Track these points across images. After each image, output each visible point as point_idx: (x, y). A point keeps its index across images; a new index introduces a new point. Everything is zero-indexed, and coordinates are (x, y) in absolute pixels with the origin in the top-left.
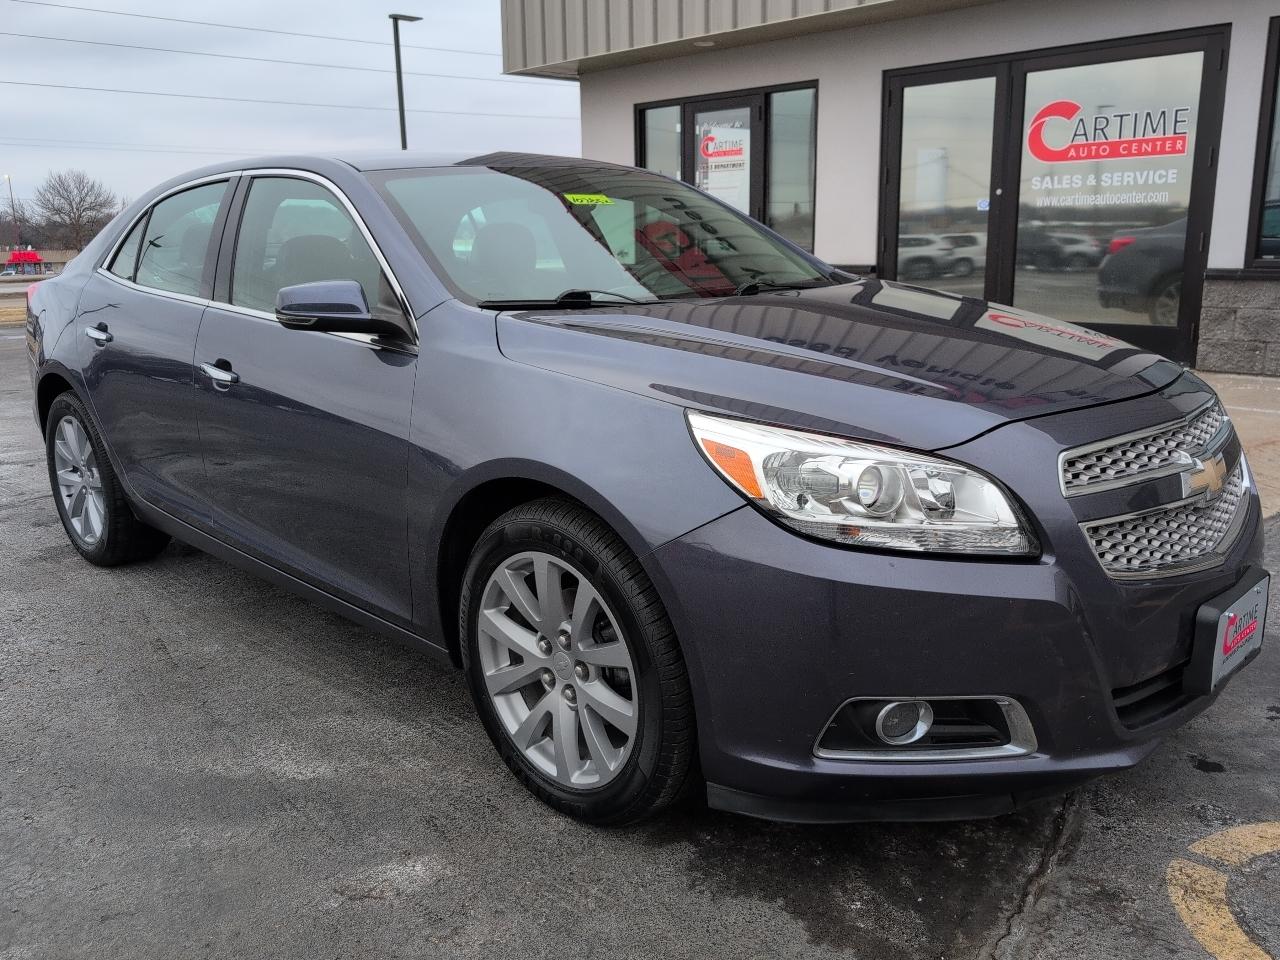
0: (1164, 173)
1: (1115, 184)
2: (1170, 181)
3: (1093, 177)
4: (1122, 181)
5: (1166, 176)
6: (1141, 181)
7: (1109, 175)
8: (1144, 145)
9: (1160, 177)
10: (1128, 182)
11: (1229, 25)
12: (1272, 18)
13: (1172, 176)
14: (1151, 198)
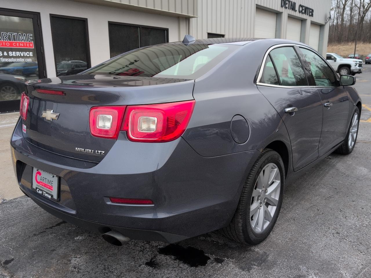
0: (29, 53)
1: (14, 55)
2: (31, 55)
3: (6, 53)
4: (16, 54)
5: (29, 54)
6: (22, 55)
7: (11, 52)
8: (21, 44)
9: (28, 54)
10: (18, 55)
11: (39, 13)
12: (50, 14)
13: (31, 54)
14: (26, 60)
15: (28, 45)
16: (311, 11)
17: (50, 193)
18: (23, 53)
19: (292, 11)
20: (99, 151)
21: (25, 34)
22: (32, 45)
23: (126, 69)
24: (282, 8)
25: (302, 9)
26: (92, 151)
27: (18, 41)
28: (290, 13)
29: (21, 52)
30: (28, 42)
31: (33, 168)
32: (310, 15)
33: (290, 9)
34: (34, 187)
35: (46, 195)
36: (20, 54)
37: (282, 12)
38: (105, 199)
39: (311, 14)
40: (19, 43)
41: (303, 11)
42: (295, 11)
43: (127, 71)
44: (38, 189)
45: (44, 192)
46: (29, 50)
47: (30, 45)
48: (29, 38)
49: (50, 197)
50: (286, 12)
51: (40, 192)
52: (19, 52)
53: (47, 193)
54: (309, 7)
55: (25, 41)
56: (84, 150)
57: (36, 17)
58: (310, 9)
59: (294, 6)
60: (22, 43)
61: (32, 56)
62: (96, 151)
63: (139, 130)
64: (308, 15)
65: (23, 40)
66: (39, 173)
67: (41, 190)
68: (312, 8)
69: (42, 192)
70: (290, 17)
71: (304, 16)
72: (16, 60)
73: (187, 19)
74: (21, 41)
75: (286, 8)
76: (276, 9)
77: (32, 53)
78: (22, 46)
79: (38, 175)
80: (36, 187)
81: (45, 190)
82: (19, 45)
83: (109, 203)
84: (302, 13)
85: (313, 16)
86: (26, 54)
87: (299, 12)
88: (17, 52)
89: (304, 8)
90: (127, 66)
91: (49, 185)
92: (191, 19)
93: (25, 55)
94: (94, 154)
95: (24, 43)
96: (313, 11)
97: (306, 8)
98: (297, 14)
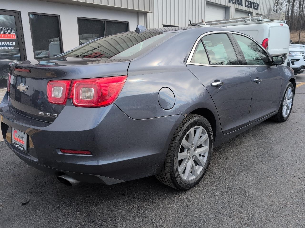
4: (2, 44)
6: (7, 44)
9: (11, 44)
10: (3, 44)
11: (20, 12)
12: (28, 12)
13: (14, 44)
14: (10, 48)
15: (11, 36)
16: (256, 5)
17: (22, 146)
18: (7, 42)
19: (239, 5)
20: (54, 114)
21: (9, 28)
22: (15, 37)
23: (90, 52)
24: (229, 3)
25: (248, 3)
26: (49, 114)
27: (3, 33)
28: (237, 7)
29: (5, 42)
30: (11, 34)
31: (12, 128)
32: (255, 9)
33: (237, 4)
34: (13, 142)
35: (20, 148)
36: (5, 43)
37: (230, 7)
38: (57, 150)
39: (256, 7)
40: (4, 35)
41: (249, 6)
42: (241, 5)
43: (91, 54)
44: (15, 144)
45: (19, 146)
46: (12, 41)
47: (12, 36)
48: (12, 31)
49: (22, 149)
50: (233, 7)
51: (16, 146)
52: (4, 42)
53: (21, 146)
54: (254, 2)
55: (8, 33)
56: (44, 114)
57: (17, 15)
58: (255, 4)
59: (240, 1)
60: (6, 35)
61: (15, 45)
62: (52, 114)
63: (81, 98)
64: (253, 8)
65: (7, 33)
66: (16, 132)
67: (17, 144)
68: (257, 3)
69: (17, 146)
70: (237, 10)
71: (250, 10)
72: (2, 48)
73: (145, 14)
74: (6, 33)
75: (233, 3)
76: (224, 4)
77: (14, 42)
78: (6, 38)
79: (15, 133)
80: (14, 142)
81: (20, 144)
82: (4, 36)
83: (60, 153)
84: (248, 7)
85: (258, 10)
86: (10, 43)
87: (246, 6)
88: (2, 42)
89: (249, 3)
90: (91, 51)
91: (22, 140)
92: (148, 14)
93: (9, 45)
94: (51, 117)
95: (8, 35)
96: (258, 5)
97: (252, 3)
98: (243, 8)
